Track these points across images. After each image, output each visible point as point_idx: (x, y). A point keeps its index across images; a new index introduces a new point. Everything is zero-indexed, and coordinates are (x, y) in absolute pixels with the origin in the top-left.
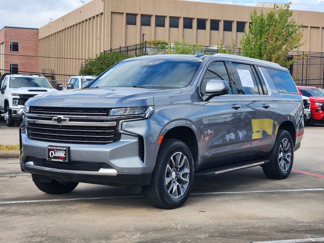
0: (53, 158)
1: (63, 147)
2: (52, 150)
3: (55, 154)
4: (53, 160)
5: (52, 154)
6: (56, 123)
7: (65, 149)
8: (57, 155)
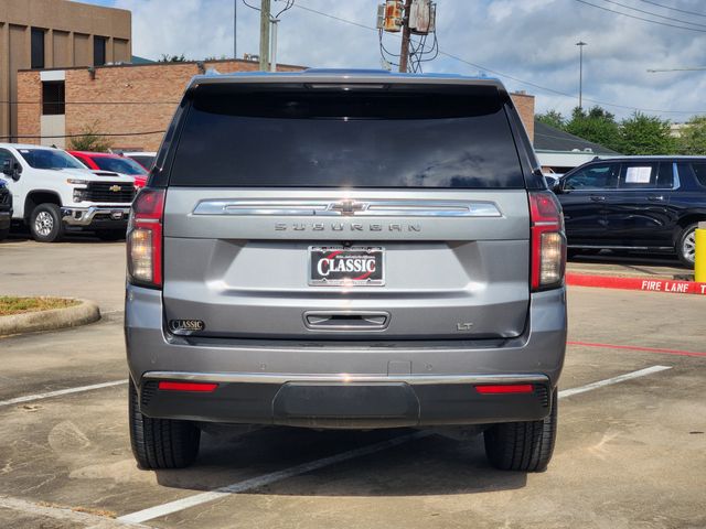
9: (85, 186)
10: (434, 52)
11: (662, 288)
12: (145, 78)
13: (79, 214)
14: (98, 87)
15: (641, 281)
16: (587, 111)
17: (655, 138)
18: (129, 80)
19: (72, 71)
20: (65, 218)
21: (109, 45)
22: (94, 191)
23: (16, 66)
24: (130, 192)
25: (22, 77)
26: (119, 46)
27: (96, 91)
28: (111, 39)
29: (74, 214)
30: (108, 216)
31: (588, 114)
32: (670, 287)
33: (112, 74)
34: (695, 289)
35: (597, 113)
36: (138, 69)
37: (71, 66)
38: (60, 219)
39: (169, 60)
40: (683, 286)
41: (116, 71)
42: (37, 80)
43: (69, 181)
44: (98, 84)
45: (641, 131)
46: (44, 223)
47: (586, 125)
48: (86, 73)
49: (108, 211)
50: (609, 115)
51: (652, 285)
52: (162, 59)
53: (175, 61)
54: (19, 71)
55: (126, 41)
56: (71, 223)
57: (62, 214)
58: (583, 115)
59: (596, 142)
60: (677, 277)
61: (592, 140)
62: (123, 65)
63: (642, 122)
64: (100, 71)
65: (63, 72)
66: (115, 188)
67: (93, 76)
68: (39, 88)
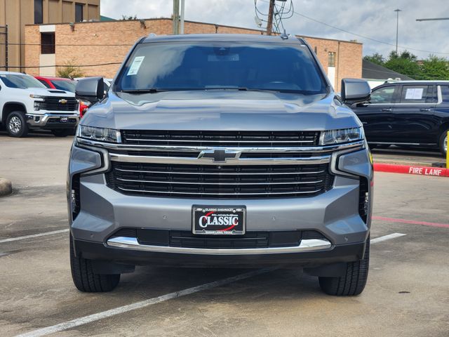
0: (207, 229)
1: (235, 207)
2: (207, 214)
3: (212, 220)
4: (208, 233)
5: (204, 222)
6: (210, 162)
7: (239, 210)
8: (217, 224)
9: (42, 100)
10: (291, 12)
11: (423, 173)
12: (106, 30)
13: (38, 118)
14: (77, 36)
15: (409, 168)
16: (399, 54)
17: (443, 71)
18: (96, 32)
19: (59, 26)
20: (29, 121)
21: (85, 9)
22: (49, 103)
23: (24, 22)
24: (73, 104)
25: (28, 29)
26: (92, 9)
27: (75, 39)
28: (87, 5)
29: (34, 118)
30: (58, 120)
31: (400, 55)
32: (428, 172)
33: (85, 27)
34: (445, 174)
35: (406, 55)
36: (102, 24)
37: (61, 22)
38: (25, 122)
39: (126, 19)
40: (437, 171)
41: (88, 26)
42: (37, 31)
43: (31, 96)
44: (76, 34)
45: (434, 67)
46: (15, 124)
47: (398, 63)
48: (68, 27)
49: (58, 117)
50: (413, 57)
51: (416, 170)
52: (122, 19)
53: (130, 19)
54: (26, 25)
55: (97, 6)
56: (32, 124)
57: (26, 118)
58: (396, 56)
59: (404, 74)
60: (435, 165)
61: (402, 73)
62: (93, 22)
63: (435, 60)
64: (78, 26)
65: (54, 26)
66: (63, 101)
67: (73, 28)
68: (39, 36)
